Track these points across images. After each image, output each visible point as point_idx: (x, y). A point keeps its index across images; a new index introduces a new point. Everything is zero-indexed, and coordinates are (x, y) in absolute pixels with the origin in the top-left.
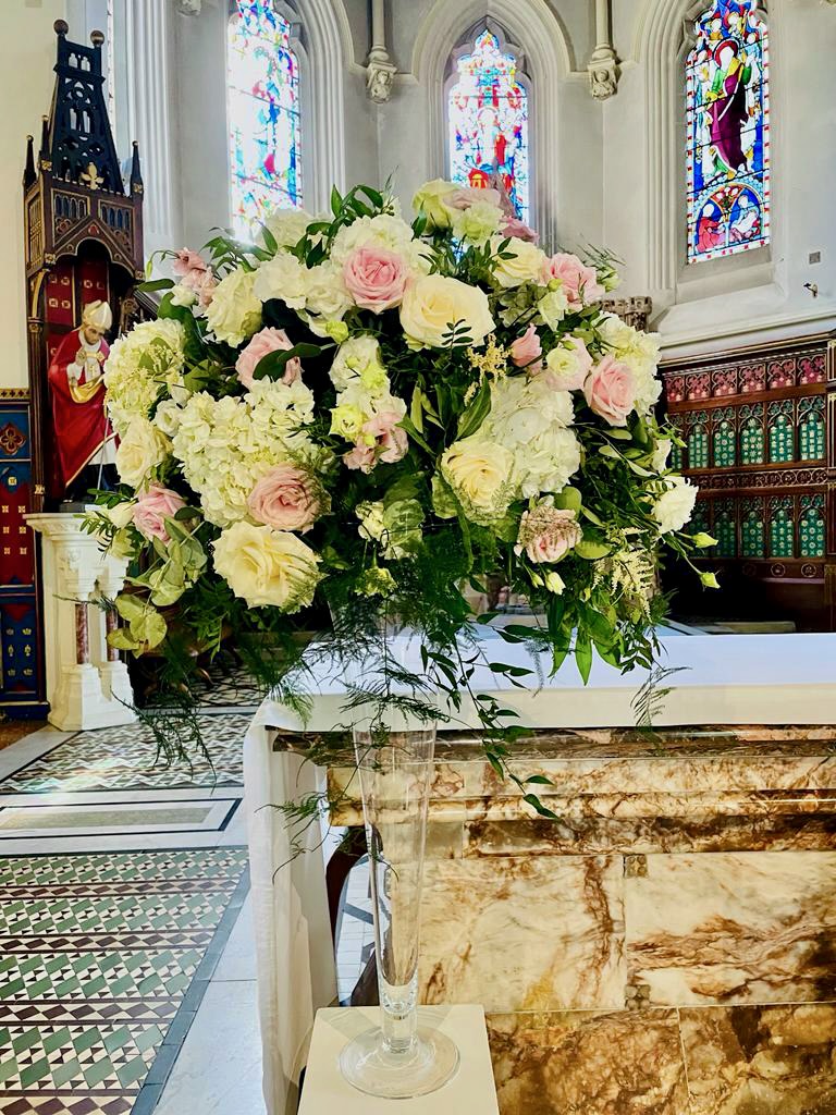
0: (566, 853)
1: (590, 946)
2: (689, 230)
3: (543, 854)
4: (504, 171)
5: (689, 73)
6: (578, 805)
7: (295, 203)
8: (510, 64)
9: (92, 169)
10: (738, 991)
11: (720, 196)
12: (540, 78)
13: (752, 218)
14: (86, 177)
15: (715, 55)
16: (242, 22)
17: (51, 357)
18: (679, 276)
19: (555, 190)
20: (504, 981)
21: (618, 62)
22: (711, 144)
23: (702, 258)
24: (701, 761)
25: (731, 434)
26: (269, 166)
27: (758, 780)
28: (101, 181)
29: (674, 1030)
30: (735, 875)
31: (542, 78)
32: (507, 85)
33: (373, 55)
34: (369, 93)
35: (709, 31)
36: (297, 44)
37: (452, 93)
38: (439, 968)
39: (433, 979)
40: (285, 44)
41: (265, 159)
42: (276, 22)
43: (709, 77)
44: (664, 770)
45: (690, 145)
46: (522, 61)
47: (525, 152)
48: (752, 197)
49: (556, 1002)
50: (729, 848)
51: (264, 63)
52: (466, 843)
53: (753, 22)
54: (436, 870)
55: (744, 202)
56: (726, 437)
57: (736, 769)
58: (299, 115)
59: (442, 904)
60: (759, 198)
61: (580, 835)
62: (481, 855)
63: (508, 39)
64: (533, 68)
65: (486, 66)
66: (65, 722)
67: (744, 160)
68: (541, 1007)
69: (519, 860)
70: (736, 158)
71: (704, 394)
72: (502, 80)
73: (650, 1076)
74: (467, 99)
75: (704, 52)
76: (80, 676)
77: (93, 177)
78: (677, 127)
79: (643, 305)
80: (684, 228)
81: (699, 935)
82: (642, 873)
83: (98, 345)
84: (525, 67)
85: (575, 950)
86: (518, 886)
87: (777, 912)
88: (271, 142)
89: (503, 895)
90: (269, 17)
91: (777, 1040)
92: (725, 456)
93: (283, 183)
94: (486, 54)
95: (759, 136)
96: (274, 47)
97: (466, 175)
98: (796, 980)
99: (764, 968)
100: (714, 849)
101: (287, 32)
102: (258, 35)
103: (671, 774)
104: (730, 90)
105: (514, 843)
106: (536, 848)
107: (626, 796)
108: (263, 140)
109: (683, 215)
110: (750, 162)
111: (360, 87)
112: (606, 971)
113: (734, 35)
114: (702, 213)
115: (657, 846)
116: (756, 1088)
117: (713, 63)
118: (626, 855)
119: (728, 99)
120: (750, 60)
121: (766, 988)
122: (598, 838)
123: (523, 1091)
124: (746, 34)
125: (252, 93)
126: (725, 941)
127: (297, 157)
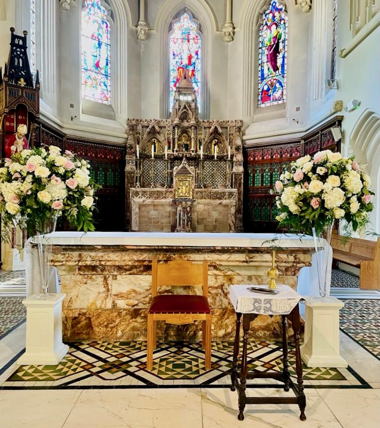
0: (99, 274)
1: (104, 294)
2: (259, 94)
3: (94, 274)
4: (191, 68)
5: (260, 34)
6: (98, 262)
7: (107, 79)
8: (195, 26)
9: (22, 80)
10: (136, 305)
11: (270, 82)
12: (205, 32)
13: (280, 92)
14: (20, 82)
15: (269, 27)
16: (88, 10)
17: (6, 142)
18: (255, 112)
19: (209, 76)
20: (85, 302)
21: (234, 28)
22: (267, 62)
23: (263, 106)
24: (124, 254)
25: (269, 174)
26: (97, 65)
27: (135, 258)
28: (25, 83)
29: (121, 312)
30: (136, 280)
31: (206, 32)
32: (193, 35)
33: (140, 22)
34: (138, 37)
35: (268, 18)
36: (110, 18)
37: (172, 37)
38: (71, 298)
39: (70, 301)
40: (105, 18)
41: (96, 63)
42: (102, 10)
43: (267, 36)
44: (116, 255)
45: (260, 62)
46: (199, 26)
47: (199, 61)
48: (280, 84)
49: (96, 307)
50: (134, 274)
51: (96, 25)
52: (77, 272)
53: (283, 15)
54: (71, 278)
55: (278, 85)
56: (267, 175)
57: (131, 255)
58: (110, 45)
59: (72, 285)
60: (283, 84)
61: (102, 270)
62: (81, 274)
63: (194, 17)
64: (203, 28)
65: (185, 27)
66: (7, 268)
67: (278, 69)
68: (93, 307)
69: (89, 276)
70: (276, 68)
71: (260, 158)
72: (191, 33)
73: (114, 321)
74: (177, 39)
75: (266, 26)
76: (12, 252)
77: (22, 82)
78: (255, 55)
79: (240, 123)
80: (257, 94)
81: (128, 293)
82: (116, 279)
83: (22, 139)
84: (200, 28)
85: (101, 295)
86: (89, 281)
87: (145, 288)
88: (98, 56)
89: (86, 283)
90: (98, 8)
91: (143, 315)
92: (267, 182)
93: (103, 72)
94: (185, 22)
95: (284, 61)
96: (100, 20)
97: (175, 69)
98: (149, 303)
99: (142, 300)
100: (131, 274)
101: (106, 13)
102: (94, 15)
103: (117, 256)
104: (274, 42)
105: (88, 272)
106: (92, 273)
107: (108, 261)
108: (95, 55)
109: (257, 89)
110: (280, 70)
111: (134, 35)
112: (108, 300)
113: (276, 20)
114: (263, 88)
115: (119, 273)
116: (136, 324)
117: (269, 30)
118: (113, 275)
119: (273, 45)
120: (281, 30)
121: (142, 305)
122: (106, 271)
123: (87, 323)
124: (281, 20)
125: (91, 37)
126: (134, 294)
127: (109, 61)
